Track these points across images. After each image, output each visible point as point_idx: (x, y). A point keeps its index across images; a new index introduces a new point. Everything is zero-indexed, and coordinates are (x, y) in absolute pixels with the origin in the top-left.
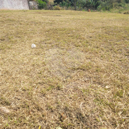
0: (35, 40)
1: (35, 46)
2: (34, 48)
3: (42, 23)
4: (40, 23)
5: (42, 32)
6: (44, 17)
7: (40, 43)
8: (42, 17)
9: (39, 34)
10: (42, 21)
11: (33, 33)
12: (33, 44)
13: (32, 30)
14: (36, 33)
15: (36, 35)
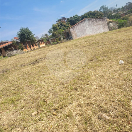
0: (122, 57)
1: (123, 62)
2: (122, 64)
3: (127, 40)
4: (124, 41)
5: (128, 48)
6: (127, 34)
7: (127, 59)
8: (125, 34)
9: (125, 51)
10: (126, 38)
11: (119, 51)
12: (120, 61)
13: (117, 48)
14: (122, 51)
15: (122, 52)
